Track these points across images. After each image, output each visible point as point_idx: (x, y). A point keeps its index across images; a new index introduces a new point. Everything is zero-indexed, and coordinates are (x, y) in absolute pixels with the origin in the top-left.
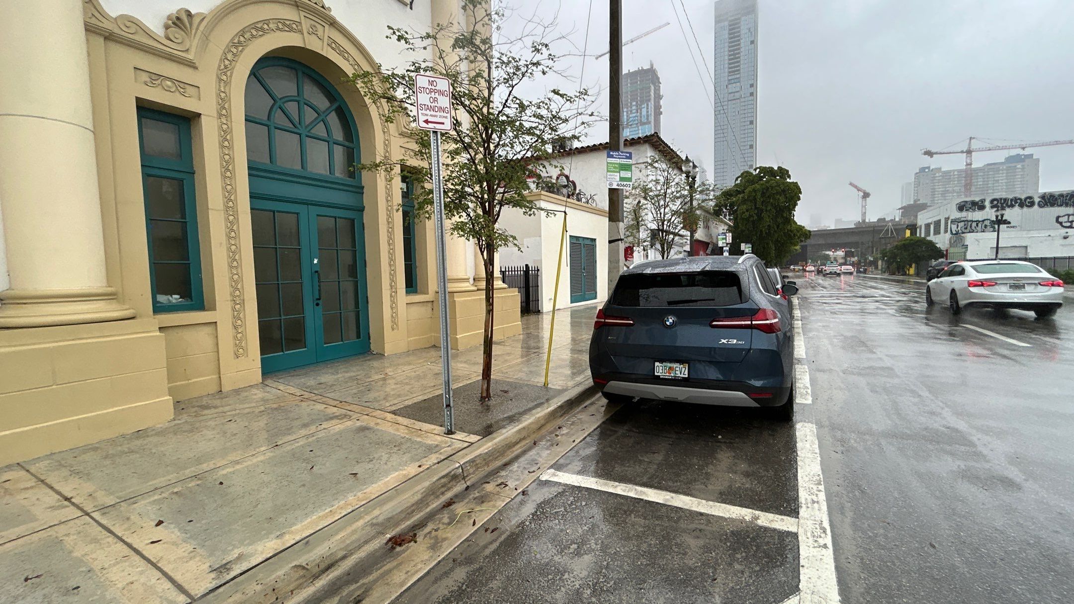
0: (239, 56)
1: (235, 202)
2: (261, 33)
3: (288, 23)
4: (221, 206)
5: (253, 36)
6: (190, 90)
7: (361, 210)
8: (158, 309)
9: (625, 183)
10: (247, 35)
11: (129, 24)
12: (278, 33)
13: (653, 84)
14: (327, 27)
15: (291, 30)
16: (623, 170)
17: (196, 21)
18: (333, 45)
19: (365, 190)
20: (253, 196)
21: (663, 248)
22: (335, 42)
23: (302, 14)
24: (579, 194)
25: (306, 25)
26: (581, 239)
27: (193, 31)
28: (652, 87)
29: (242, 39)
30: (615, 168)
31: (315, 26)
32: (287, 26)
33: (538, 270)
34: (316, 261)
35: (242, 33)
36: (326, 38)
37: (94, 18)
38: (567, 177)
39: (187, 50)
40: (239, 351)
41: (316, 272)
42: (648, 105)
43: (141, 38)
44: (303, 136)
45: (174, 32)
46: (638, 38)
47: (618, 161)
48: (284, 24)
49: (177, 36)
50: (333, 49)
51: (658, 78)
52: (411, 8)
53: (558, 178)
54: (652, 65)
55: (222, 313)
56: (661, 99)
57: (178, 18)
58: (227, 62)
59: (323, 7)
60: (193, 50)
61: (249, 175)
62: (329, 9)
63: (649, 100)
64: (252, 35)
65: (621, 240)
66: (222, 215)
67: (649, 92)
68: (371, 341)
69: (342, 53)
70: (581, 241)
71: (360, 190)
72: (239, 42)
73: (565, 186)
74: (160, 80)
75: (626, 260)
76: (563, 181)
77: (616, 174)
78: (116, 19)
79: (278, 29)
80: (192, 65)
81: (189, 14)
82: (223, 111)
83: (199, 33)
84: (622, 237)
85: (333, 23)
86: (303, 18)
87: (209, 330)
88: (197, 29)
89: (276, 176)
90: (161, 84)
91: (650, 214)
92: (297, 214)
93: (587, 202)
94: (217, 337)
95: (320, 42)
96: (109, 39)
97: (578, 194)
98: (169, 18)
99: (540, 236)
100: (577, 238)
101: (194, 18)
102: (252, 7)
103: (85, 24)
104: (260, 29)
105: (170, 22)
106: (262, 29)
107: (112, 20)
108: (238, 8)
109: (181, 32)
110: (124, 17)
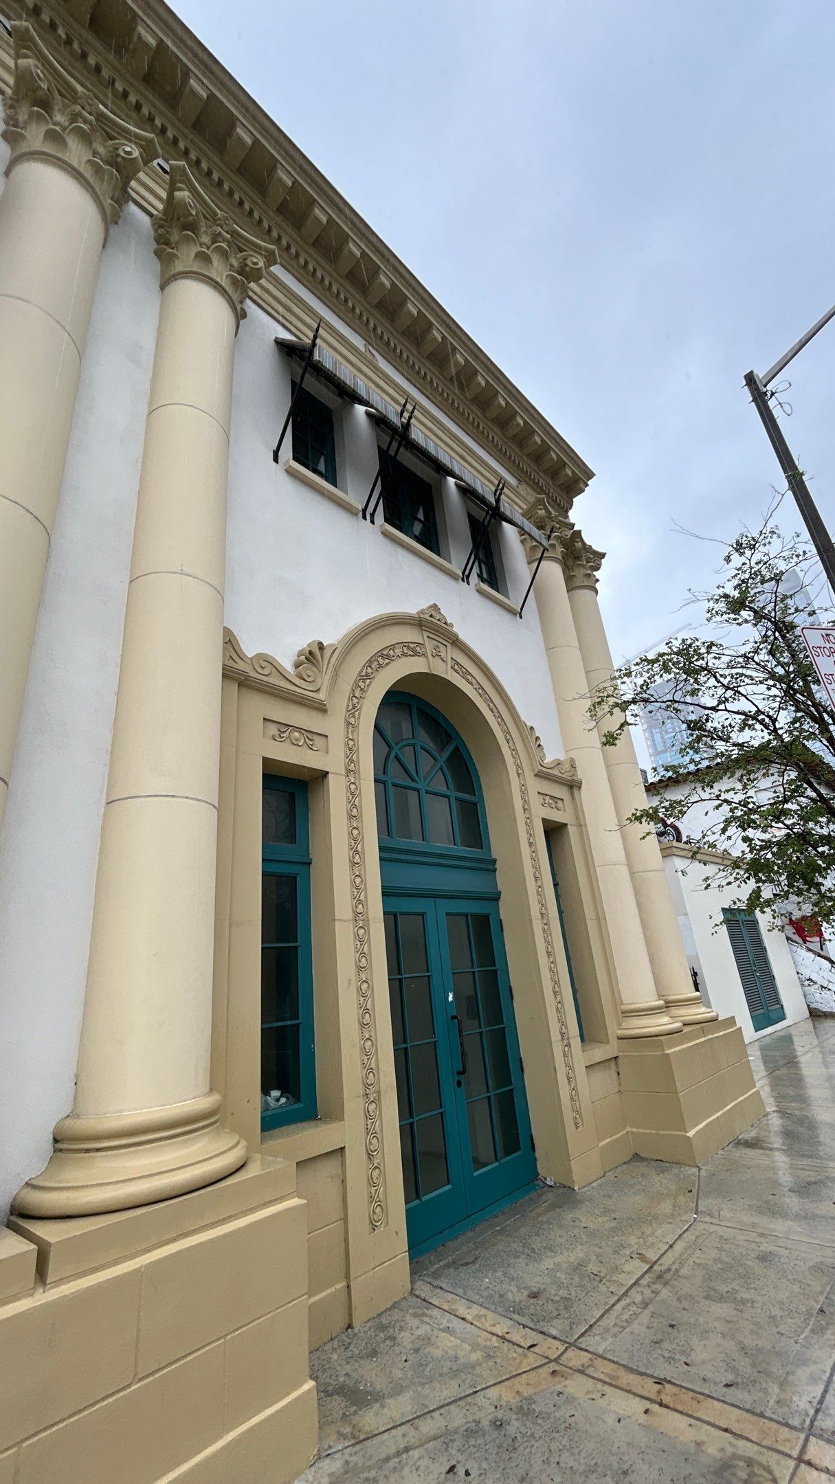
0: (367, 690)
1: (365, 904)
2: (387, 661)
3: (412, 645)
4: (349, 915)
5: (380, 666)
6: (319, 742)
7: (495, 898)
8: (266, 1124)
10: (375, 665)
11: (264, 664)
12: (404, 659)
14: (449, 645)
15: (416, 654)
17: (327, 653)
18: (456, 667)
19: (497, 866)
20: (388, 893)
22: (457, 663)
23: (425, 634)
25: (429, 646)
26: (736, 913)
27: (325, 667)
29: (369, 670)
31: (437, 646)
32: (412, 650)
34: (451, 998)
35: (369, 663)
36: (449, 659)
37: (231, 661)
39: (318, 691)
41: (453, 1017)
43: (275, 680)
44: (423, 793)
45: (306, 669)
48: (408, 648)
49: (309, 673)
50: (456, 671)
52: (521, 617)
55: (351, 1127)
57: (310, 653)
58: (355, 700)
59: (445, 623)
60: (324, 689)
61: (381, 859)
62: (451, 625)
64: (379, 664)
66: (350, 929)
68: (537, 1155)
69: (466, 674)
70: (737, 917)
71: (491, 867)
72: (367, 675)
74: (287, 733)
78: (251, 658)
79: (404, 655)
80: (321, 708)
81: (321, 646)
82: (351, 770)
83: (331, 667)
85: (456, 642)
86: (426, 639)
87: (335, 1164)
88: (329, 662)
90: (289, 737)
92: (423, 915)
94: (343, 1182)
95: (444, 664)
96: (243, 685)
98: (300, 654)
101: (325, 651)
102: (378, 632)
103: (223, 669)
104: (385, 656)
105: (303, 658)
106: (388, 657)
107: (249, 661)
108: (366, 634)
109: (315, 669)
110: (259, 656)
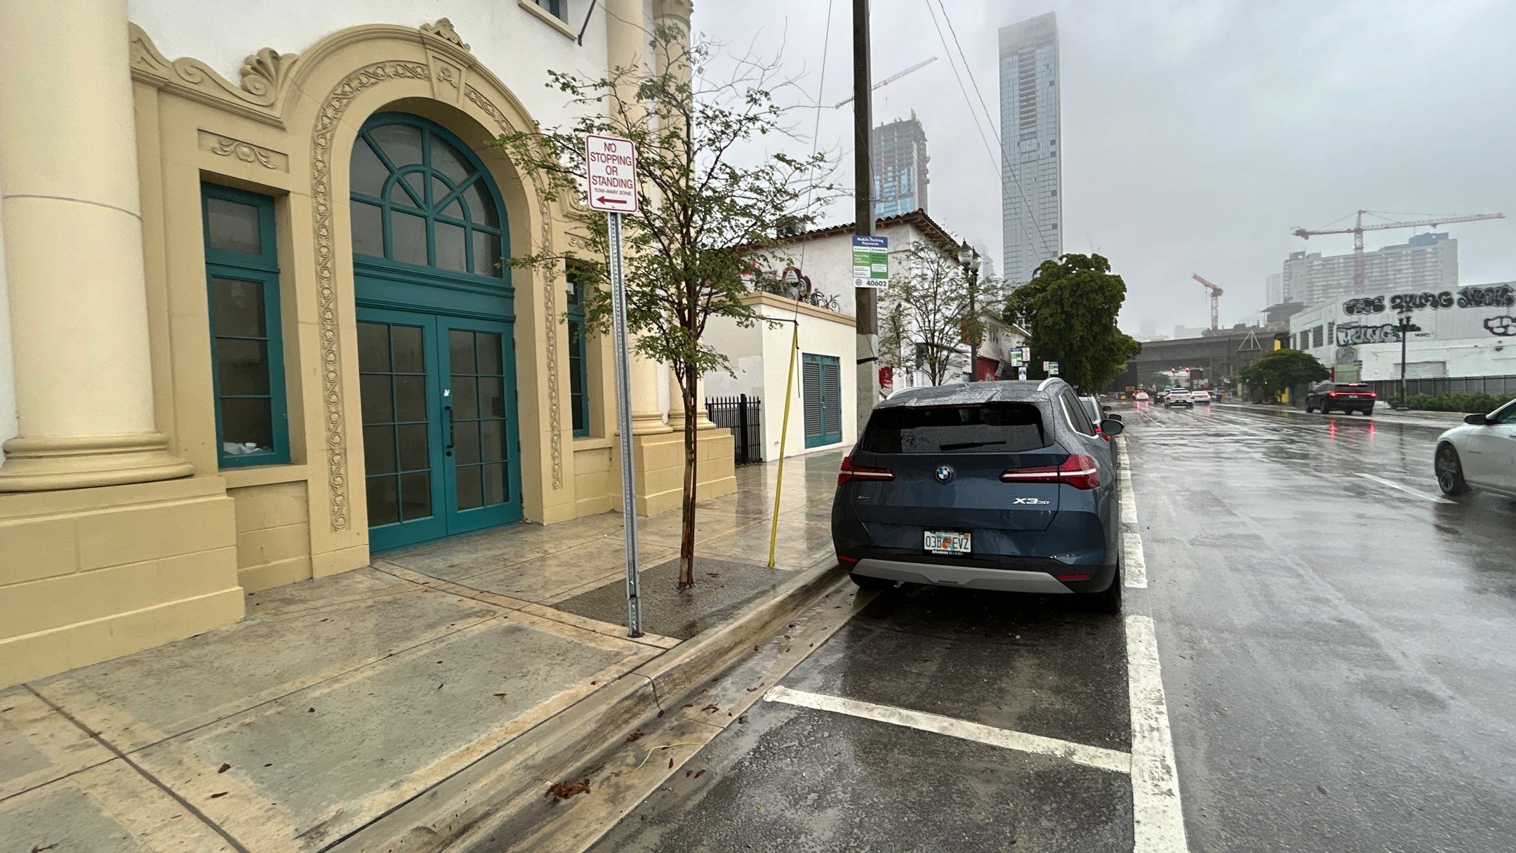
0: (343, 111)
1: (335, 312)
2: (373, 80)
3: (410, 66)
4: (315, 318)
5: (363, 85)
6: (275, 159)
7: (511, 321)
8: (226, 462)
9: (879, 280)
10: (355, 84)
11: (192, 70)
12: (397, 80)
13: (915, 140)
14: (464, 70)
15: (415, 75)
16: (875, 262)
17: (284, 65)
18: (473, 95)
19: (516, 294)
20: (360, 304)
21: (933, 370)
22: (475, 91)
23: (430, 53)
24: (815, 295)
25: (435, 68)
26: (818, 358)
27: (281, 79)
28: (915, 146)
29: (347, 89)
30: (864, 259)
31: (447, 70)
32: (410, 71)
33: (759, 402)
34: (447, 393)
35: (348, 80)
36: (462, 86)
37: (144, 64)
38: (798, 272)
39: (271, 106)
40: (339, 520)
41: (448, 408)
42: (909, 171)
43: (208, 89)
44: (431, 220)
45: (255, 81)
46: (895, 78)
47: (869, 250)
48: (405, 68)
49: (257, 85)
50: (472, 100)
51: (923, 134)
52: (580, 44)
53: (785, 273)
54: (914, 115)
55: (315, 468)
56: (927, 162)
57: (259, 62)
58: (326, 121)
59: (459, 44)
60: (279, 105)
61: (356, 274)
62: (467, 47)
63: (911, 164)
64: (361, 83)
65: (875, 359)
66: (316, 330)
67: (911, 153)
68: (524, 505)
69: (485, 105)
70: (818, 361)
71: (509, 294)
72: (344, 93)
73: (795, 285)
74: (234, 146)
75: (883, 386)
76: (793, 277)
77: (865, 268)
78: (173, 64)
79: (397, 74)
80: (278, 125)
81: (275, 56)
82: (320, 187)
83: (289, 81)
84: (876, 356)
85: (473, 66)
86: (431, 59)
87: (296, 491)
88: (286, 76)
89: (390, 275)
90: (234, 152)
91: (914, 322)
92: (421, 327)
93: (827, 306)
94: (307, 501)
95: (455, 90)
96: (165, 91)
97: (813, 295)
98: (247, 61)
99: (761, 355)
100: (813, 356)
101: (282, 62)
102: (362, 46)
103: (132, 72)
104: (372, 75)
105: (249, 67)
106: (375, 75)
107: (169, 65)
108: (342, 47)
109: (264, 81)
110: (183, 61)
